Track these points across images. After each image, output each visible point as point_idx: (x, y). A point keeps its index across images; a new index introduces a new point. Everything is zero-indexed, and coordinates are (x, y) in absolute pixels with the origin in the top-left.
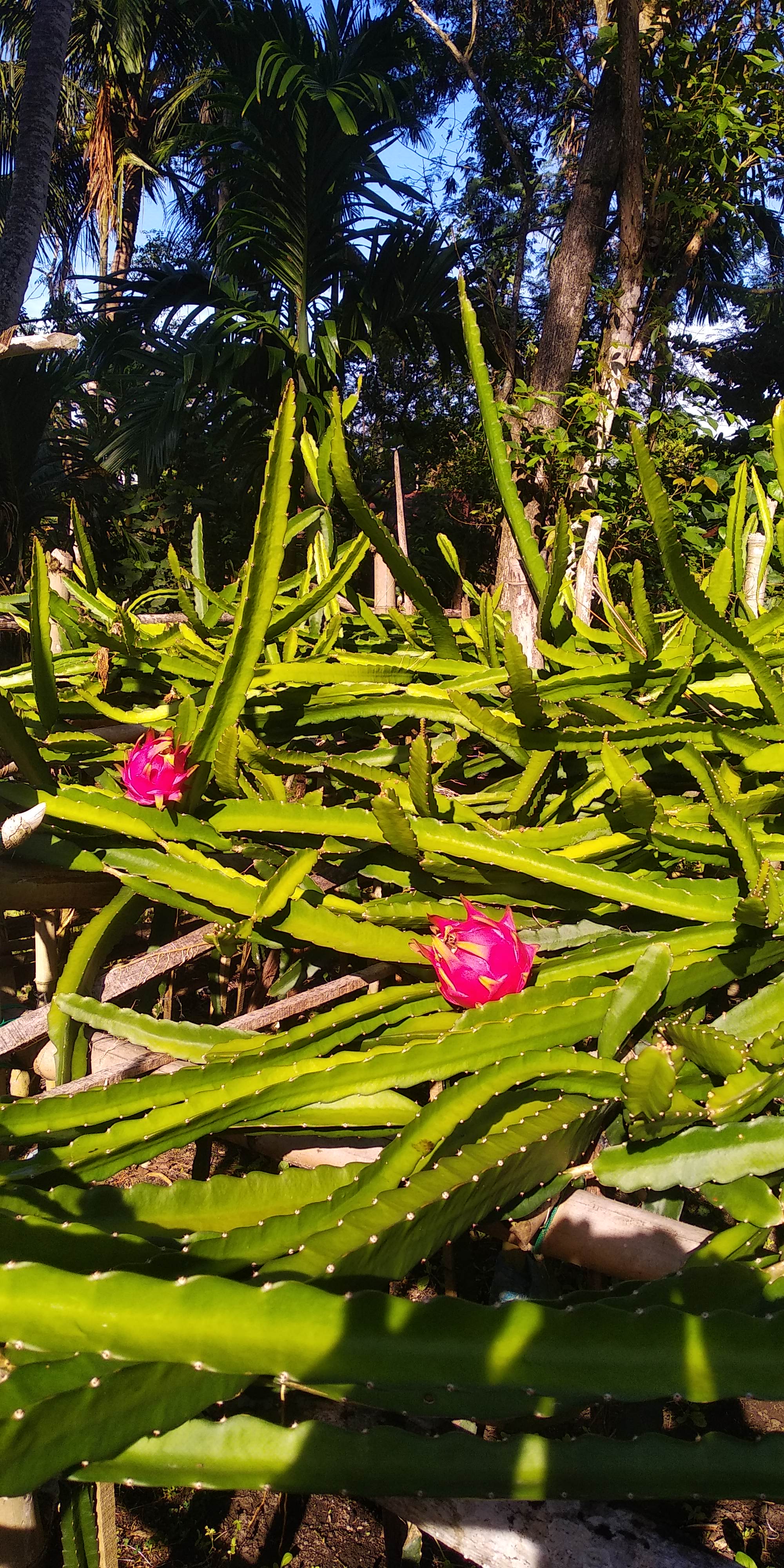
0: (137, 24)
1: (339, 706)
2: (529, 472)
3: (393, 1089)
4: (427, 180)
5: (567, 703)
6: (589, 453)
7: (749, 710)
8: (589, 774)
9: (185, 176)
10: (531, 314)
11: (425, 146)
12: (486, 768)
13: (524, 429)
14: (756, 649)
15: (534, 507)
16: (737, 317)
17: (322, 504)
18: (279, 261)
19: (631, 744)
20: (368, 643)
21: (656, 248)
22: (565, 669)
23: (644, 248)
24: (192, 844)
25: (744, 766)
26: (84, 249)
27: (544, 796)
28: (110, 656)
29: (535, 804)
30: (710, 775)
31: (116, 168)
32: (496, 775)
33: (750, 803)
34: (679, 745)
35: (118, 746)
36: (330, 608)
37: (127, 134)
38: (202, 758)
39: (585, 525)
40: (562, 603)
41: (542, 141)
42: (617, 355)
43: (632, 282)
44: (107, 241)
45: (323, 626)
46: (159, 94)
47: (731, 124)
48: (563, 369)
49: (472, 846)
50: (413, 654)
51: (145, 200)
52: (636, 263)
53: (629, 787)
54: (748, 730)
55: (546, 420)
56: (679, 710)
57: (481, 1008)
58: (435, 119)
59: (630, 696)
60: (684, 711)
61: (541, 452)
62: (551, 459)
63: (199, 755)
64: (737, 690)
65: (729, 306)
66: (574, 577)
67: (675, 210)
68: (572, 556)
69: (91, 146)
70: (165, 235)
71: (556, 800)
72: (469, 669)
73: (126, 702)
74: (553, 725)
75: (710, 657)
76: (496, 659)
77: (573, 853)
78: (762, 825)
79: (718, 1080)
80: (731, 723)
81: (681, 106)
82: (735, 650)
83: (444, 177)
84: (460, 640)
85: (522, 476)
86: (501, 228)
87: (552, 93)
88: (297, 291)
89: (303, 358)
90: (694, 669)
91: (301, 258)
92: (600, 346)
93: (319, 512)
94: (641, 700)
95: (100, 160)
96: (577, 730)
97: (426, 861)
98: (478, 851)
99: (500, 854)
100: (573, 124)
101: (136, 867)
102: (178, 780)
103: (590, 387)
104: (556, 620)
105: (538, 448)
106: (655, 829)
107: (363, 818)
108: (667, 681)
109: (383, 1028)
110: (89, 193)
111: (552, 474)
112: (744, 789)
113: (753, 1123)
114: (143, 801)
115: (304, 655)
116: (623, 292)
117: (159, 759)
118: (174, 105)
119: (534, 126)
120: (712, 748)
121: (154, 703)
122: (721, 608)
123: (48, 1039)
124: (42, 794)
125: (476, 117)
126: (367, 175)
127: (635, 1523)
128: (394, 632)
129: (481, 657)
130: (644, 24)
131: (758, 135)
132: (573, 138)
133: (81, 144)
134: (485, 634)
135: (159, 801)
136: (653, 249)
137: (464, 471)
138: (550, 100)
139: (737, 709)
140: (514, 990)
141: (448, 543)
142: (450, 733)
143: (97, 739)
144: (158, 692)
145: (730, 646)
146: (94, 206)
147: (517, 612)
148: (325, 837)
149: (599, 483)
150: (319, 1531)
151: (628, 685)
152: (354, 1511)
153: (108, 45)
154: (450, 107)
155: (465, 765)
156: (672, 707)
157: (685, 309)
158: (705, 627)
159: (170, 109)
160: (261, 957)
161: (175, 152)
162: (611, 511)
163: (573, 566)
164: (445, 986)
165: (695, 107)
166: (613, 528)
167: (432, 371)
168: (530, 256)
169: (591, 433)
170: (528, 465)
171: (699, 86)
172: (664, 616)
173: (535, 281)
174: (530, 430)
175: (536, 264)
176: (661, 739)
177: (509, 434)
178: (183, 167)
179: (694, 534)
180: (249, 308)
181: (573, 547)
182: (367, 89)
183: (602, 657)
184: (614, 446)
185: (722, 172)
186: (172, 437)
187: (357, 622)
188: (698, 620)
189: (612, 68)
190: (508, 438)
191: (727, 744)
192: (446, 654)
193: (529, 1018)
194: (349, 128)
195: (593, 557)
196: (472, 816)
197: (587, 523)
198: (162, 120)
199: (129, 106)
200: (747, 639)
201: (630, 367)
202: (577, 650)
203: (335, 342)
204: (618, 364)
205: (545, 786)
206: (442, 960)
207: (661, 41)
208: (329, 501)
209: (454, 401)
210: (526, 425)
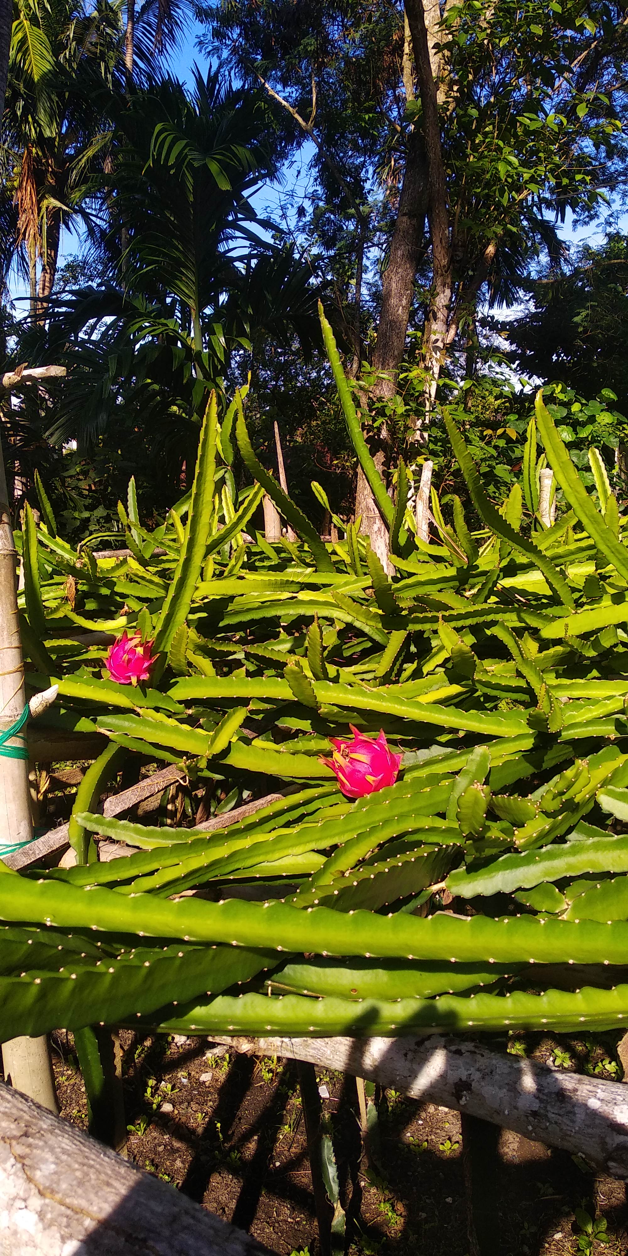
0: (51, 100)
1: (249, 610)
2: (375, 430)
3: (313, 851)
4: (283, 208)
5: (414, 598)
6: (419, 414)
7: (545, 597)
8: (432, 648)
9: (94, 213)
10: (369, 305)
11: (280, 183)
12: (359, 649)
13: (370, 398)
14: (544, 553)
15: (380, 456)
16: (527, 301)
17: (225, 464)
18: (177, 282)
19: (460, 624)
20: (265, 564)
21: (460, 260)
22: (411, 575)
23: (452, 261)
24: (157, 709)
25: (540, 636)
26: (16, 270)
27: (401, 665)
28: (76, 584)
29: (395, 671)
30: (516, 642)
31: (39, 209)
32: (365, 654)
33: (544, 659)
34: (494, 623)
35: (91, 648)
36: (236, 540)
37: (47, 183)
38: (161, 649)
39: (421, 467)
40: (406, 527)
41: (370, 176)
42: (437, 340)
43: (444, 286)
44: (35, 265)
45: (230, 553)
46: (70, 151)
47: (510, 168)
48: (396, 353)
49: (353, 697)
50: (299, 570)
51: (63, 231)
52: (446, 272)
53: (456, 648)
54: (544, 611)
55: (386, 391)
56: (493, 599)
57: (368, 796)
58: (287, 163)
59: (459, 592)
60: (497, 600)
61: (384, 415)
62: (391, 420)
63: (159, 648)
64: (534, 583)
65: (521, 293)
66: (415, 507)
67: (472, 232)
68: (412, 490)
69: (19, 194)
70: (80, 258)
71: (410, 668)
72: (342, 579)
73: (91, 616)
74: (404, 613)
75: (512, 560)
76: (360, 570)
77: (424, 699)
78: (554, 675)
79: (521, 825)
80: (531, 606)
81: (472, 157)
82: (529, 554)
83: (295, 206)
84: (334, 558)
85: (371, 434)
86: (343, 242)
87: (374, 139)
88: (191, 303)
89: (199, 353)
90: (501, 570)
91: (193, 279)
92: (423, 335)
93: (223, 471)
94: (467, 594)
95: (27, 204)
96: (421, 615)
97: (323, 710)
98: (359, 701)
99: (374, 701)
100: (393, 163)
101: (119, 728)
102: (146, 665)
103: (418, 365)
104: (402, 540)
105: (381, 412)
106: (477, 677)
107: (277, 684)
108: (483, 579)
109: (303, 816)
110: (19, 229)
111: (392, 431)
112: (540, 651)
113: (544, 849)
114: (122, 681)
115: (219, 575)
116: (438, 294)
117: (132, 651)
118: (83, 161)
119: (363, 165)
120: (519, 624)
121: (110, 616)
122: (516, 526)
123: (70, 846)
124: (53, 679)
125: (317, 160)
126: (240, 216)
128: (283, 555)
129: (349, 570)
130: (441, 98)
131: (529, 175)
132: (394, 173)
133: (11, 191)
134: (351, 553)
135: (134, 680)
136: (458, 262)
137: (325, 429)
138: (374, 144)
139: (537, 597)
140: (389, 784)
141: (320, 488)
142: (331, 625)
143: (76, 643)
144: (113, 609)
145: (524, 552)
146: (24, 239)
147: (374, 536)
148: (251, 698)
149: (429, 436)
151: (456, 583)
153: (30, 117)
154: (297, 153)
155: (344, 647)
156: (488, 597)
157: (488, 296)
158: (506, 539)
159: (80, 163)
161: (86, 195)
162: (439, 456)
163: (413, 499)
164: (343, 784)
165: (481, 157)
166: (441, 469)
167: (294, 354)
168: (365, 262)
169: (421, 399)
170: (375, 425)
171: (484, 142)
172: (476, 535)
173: (371, 282)
174: (375, 399)
175: (370, 268)
176: (481, 619)
177: (359, 403)
178: (91, 206)
179: (502, 470)
180: (155, 317)
181: (412, 484)
182: (235, 155)
183: (438, 565)
184: (438, 409)
185: (505, 202)
186: (103, 418)
187: (254, 550)
188: (500, 535)
189: (419, 130)
190: (358, 405)
191: (528, 621)
192: (323, 569)
193: (399, 800)
194: (225, 186)
195: (427, 492)
196: (353, 679)
197: (422, 466)
198: (74, 172)
199: (47, 162)
200: (536, 546)
201: (447, 349)
202: (419, 561)
203: (222, 340)
204: (437, 347)
205: (401, 659)
206: (340, 766)
207: (454, 110)
208: (231, 462)
209: (314, 375)
210: (371, 395)
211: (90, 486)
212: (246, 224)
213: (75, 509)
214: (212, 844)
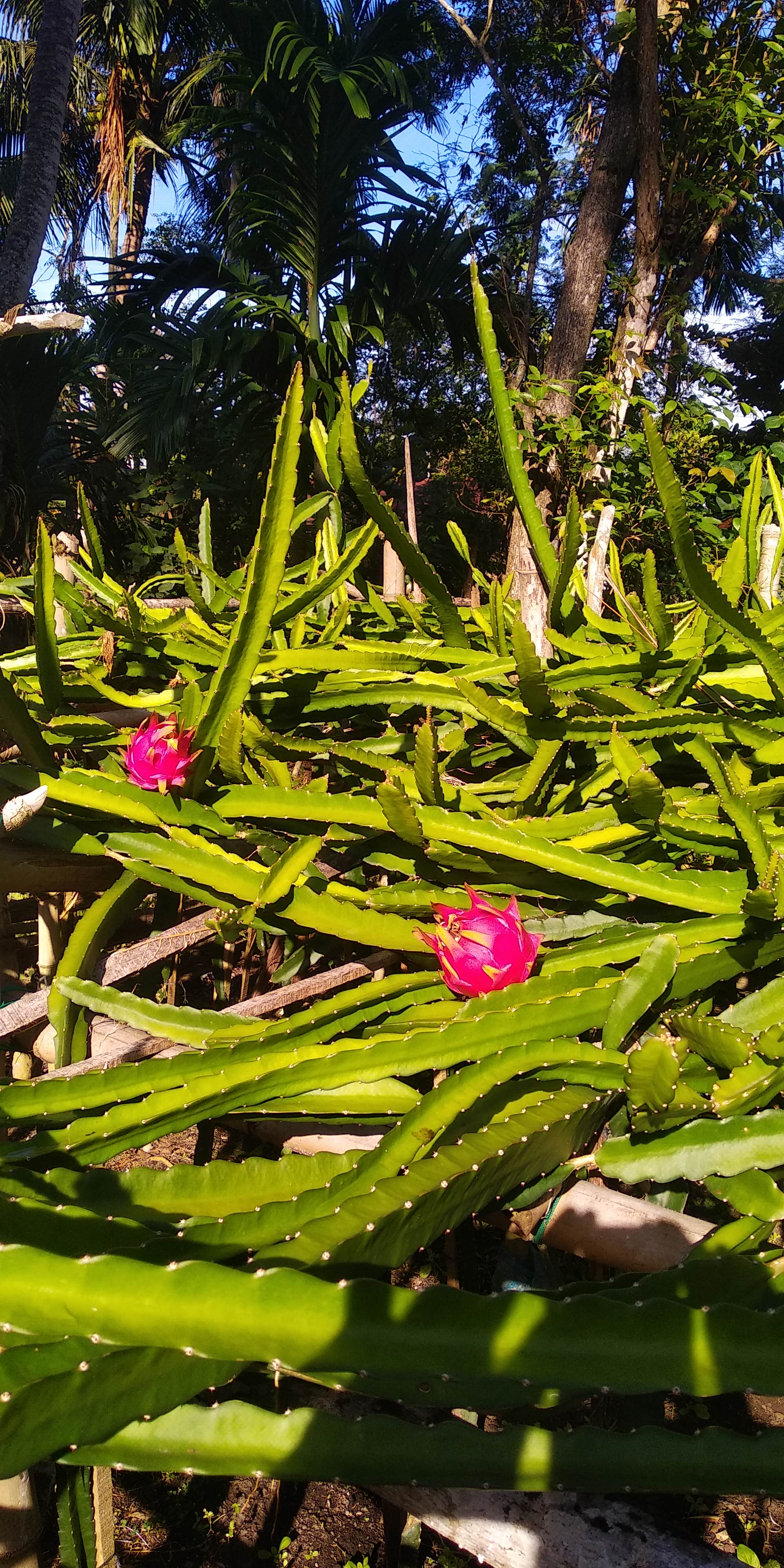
0: (149, 5)
1: (346, 693)
2: (541, 461)
3: (394, 1077)
4: (442, 165)
5: (576, 693)
6: (601, 441)
7: (762, 702)
8: (597, 765)
9: (197, 159)
10: (545, 302)
11: (440, 131)
12: (494, 757)
13: (536, 417)
14: (769, 640)
15: (545, 496)
16: (754, 307)
17: (331, 490)
18: (292, 246)
19: (640, 735)
20: (376, 630)
21: (672, 236)
22: (575, 659)
23: (661, 235)
24: (195, 829)
25: (755, 759)
26: (94, 230)
27: (551, 786)
28: (116, 640)
29: (543, 794)
30: (721, 767)
31: (127, 150)
32: (503, 765)
33: (761, 795)
34: (689, 737)
35: (123, 730)
36: (338, 595)
37: (138, 116)
38: (206, 743)
39: (597, 514)
40: (573, 593)
41: (559, 128)
42: (632, 344)
43: (648, 270)
44: (117, 223)
45: (330, 613)
46: (171, 76)
47: (750, 111)
48: (576, 357)
49: (478, 834)
50: (422, 642)
51: (156, 183)
52: (652, 251)
53: (637, 777)
54: (760, 722)
55: (559, 409)
56: (690, 701)
57: (485, 997)
58: (450, 104)
59: (640, 687)
60: (695, 702)
61: (554, 440)
62: (563, 448)
63: (202, 741)
64: (749, 682)
65: (747, 295)
66: (586, 568)
67: (692, 198)
68: (585, 545)
69: (102, 129)
70: (176, 219)
71: (564, 790)
72: (478, 657)
73: (131, 687)
74: (562, 714)
75: (722, 648)
76: (505, 648)
77: (579, 843)
78: (773, 818)
79: (723, 1073)
80: (742, 715)
81: (699, 93)
82: (747, 641)
83: (458, 163)
84: (469, 628)
85: (535, 466)
86: (516, 215)
87: (568, 79)
88: (309, 276)
89: (314, 344)
90: (705, 660)
91: (313, 242)
92: (614, 334)
93: (328, 497)
94: (652, 691)
95: (111, 142)
96: (585, 720)
97: (432, 850)
98: (484, 840)
99: (506, 843)
100: (590, 111)
101: (138, 852)
102: (181, 764)
103: (604, 376)
104: (566, 609)
105: (550, 436)
106: (663, 820)
107: (369, 806)
108: (678, 672)
109: (385, 1015)
110: (99, 174)
111: (564, 462)
112: (755, 781)
113: (759, 1116)
114: (146, 785)
115: (311, 642)
116: (639, 280)
117: (162, 744)
118: (186, 88)
119: (551, 112)
120: (723, 740)
121: (159, 687)
122: (733, 598)
123: (48, 1022)
124: (43, 777)
125: (492, 102)
126: (380, 160)
127: (632, 1516)
128: (403, 620)
129: (490, 646)
130: (662, 9)
131: (778, 122)
132: (590, 125)
133: (92, 125)
134: (494, 623)
135: (162, 785)
136: (669, 237)
137: (476, 460)
138: (567, 86)
139: (749, 701)
140: (519, 980)
141: (459, 531)
142: (457, 722)
143: (101, 722)
144: (164, 677)
145: (742, 637)
146: (104, 189)
147: (527, 601)
148: (330, 824)
149: (613, 473)
150: (318, 1516)
151: (639, 675)
152: (353, 1496)
153: (120, 26)
154: (465, 93)
155: (473, 754)
156: (682, 698)
157: (702, 298)
158: (718, 617)
159: (183, 91)
160: (266, 944)
161: (187, 134)
162: (624, 501)
163: (585, 556)
164: (448, 974)
165: (713, 94)
166: (626, 518)
167: (443, 359)
168: (544, 243)
169: (605, 423)
170: (541, 454)
171: (718, 73)
172: (675, 608)
173: (550, 268)
174: (543, 419)
175: (551, 251)
176: (670, 731)
177: (522, 422)
178: (193, 149)
179: (709, 525)
180: (260, 292)
181: (585, 536)
182: (380, 73)
183: (613, 647)
184: (628, 436)
185: (740, 160)
186: (181, 421)
187: (365, 610)
188: (710, 610)
189: (629, 54)
190: (520, 426)
191: (738, 736)
192: (455, 643)
193: (532, 1007)
194: (362, 112)
195: (605, 547)
196: (479, 805)
197: (600, 513)
198: (174, 103)
199: (141, 88)
200: (760, 630)
201: (645, 357)
202: (587, 640)
203: (347, 327)
204: (633, 353)
205: (553, 776)
206: (445, 948)
207: (680, 27)
208: (338, 487)
209: (467, 389)
210: (539, 413)
211: (166, 514)
212: (387, 171)
213: (145, 542)
214: (237, 1056)
